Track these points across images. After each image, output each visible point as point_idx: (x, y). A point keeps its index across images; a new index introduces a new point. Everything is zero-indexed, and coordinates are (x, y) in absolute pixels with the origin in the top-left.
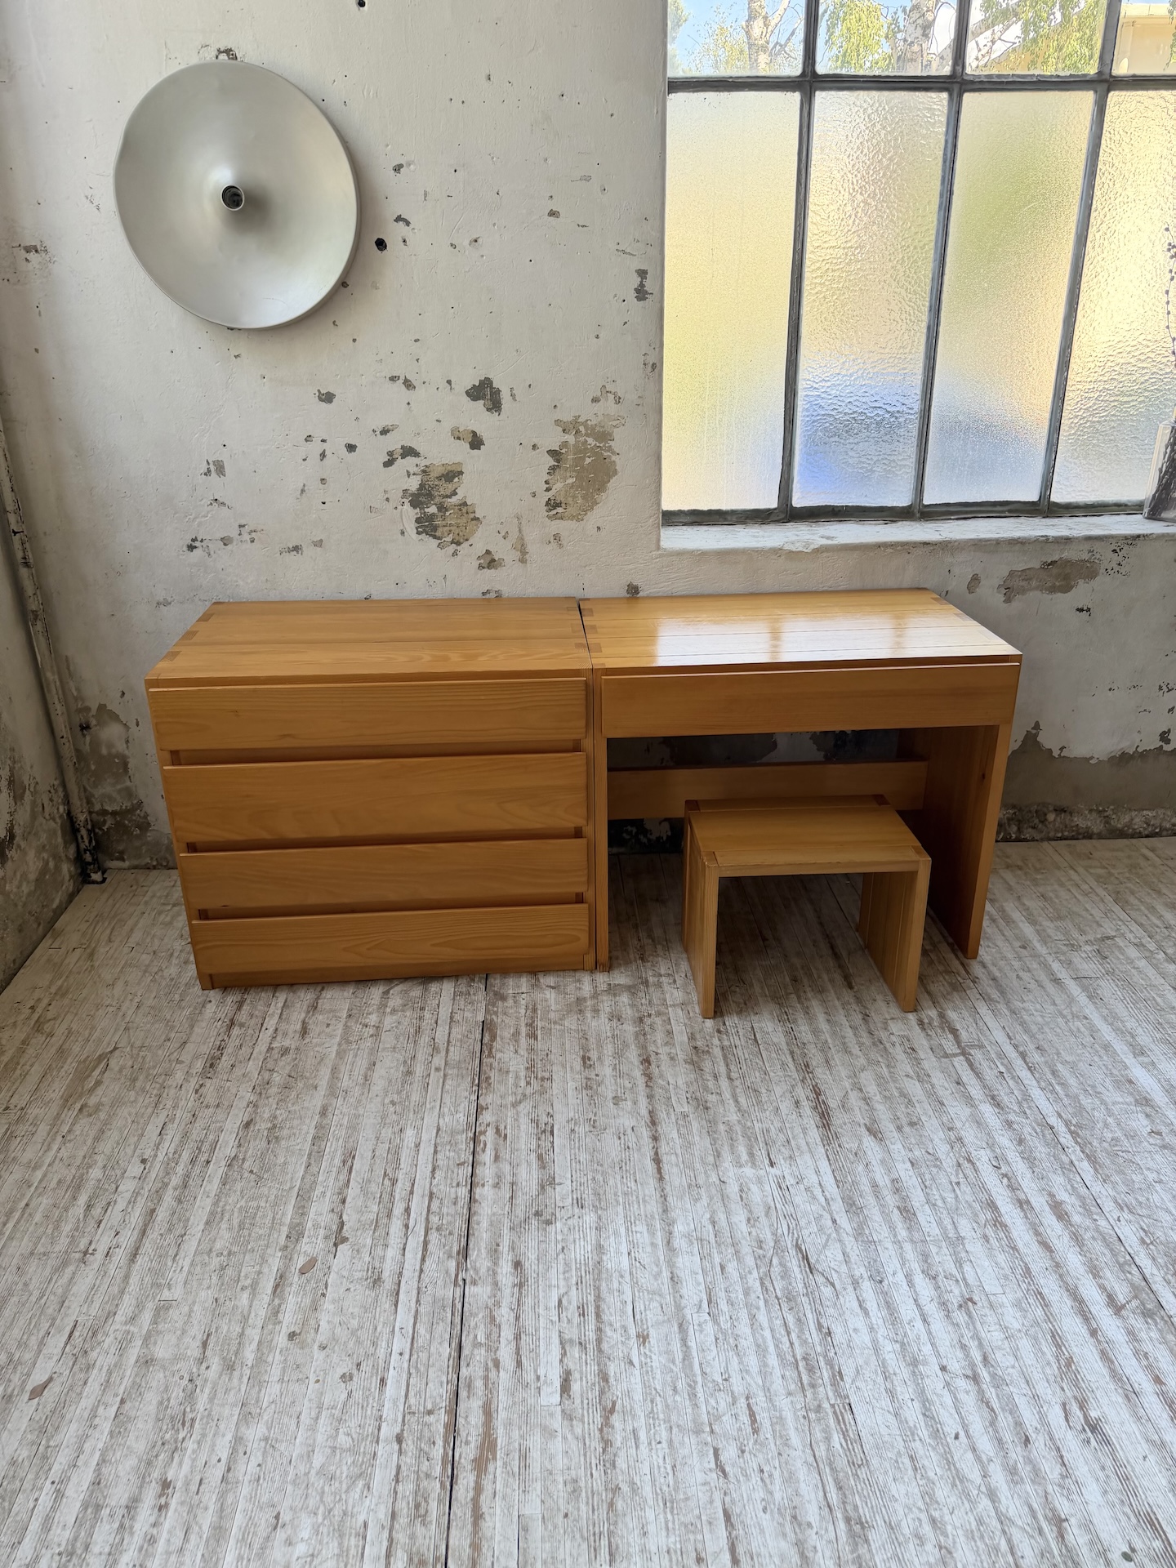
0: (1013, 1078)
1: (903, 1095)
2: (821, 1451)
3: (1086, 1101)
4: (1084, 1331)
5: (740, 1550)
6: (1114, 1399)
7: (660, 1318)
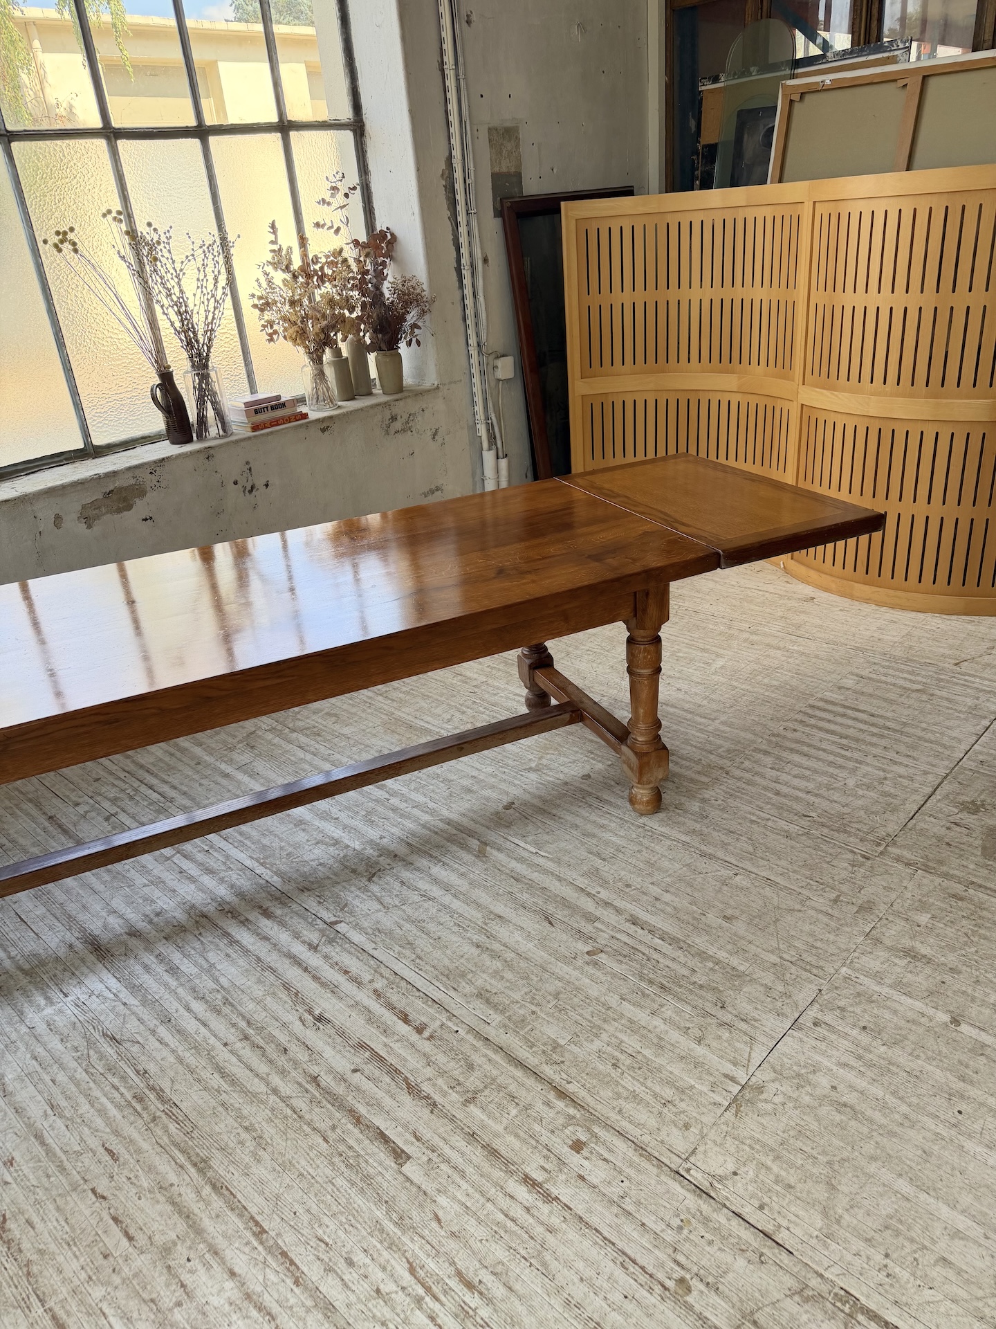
0: (216, 850)
1: (146, 900)
2: (165, 1140)
3: (265, 841)
4: (300, 972)
5: (131, 1231)
7: (18, 1141)
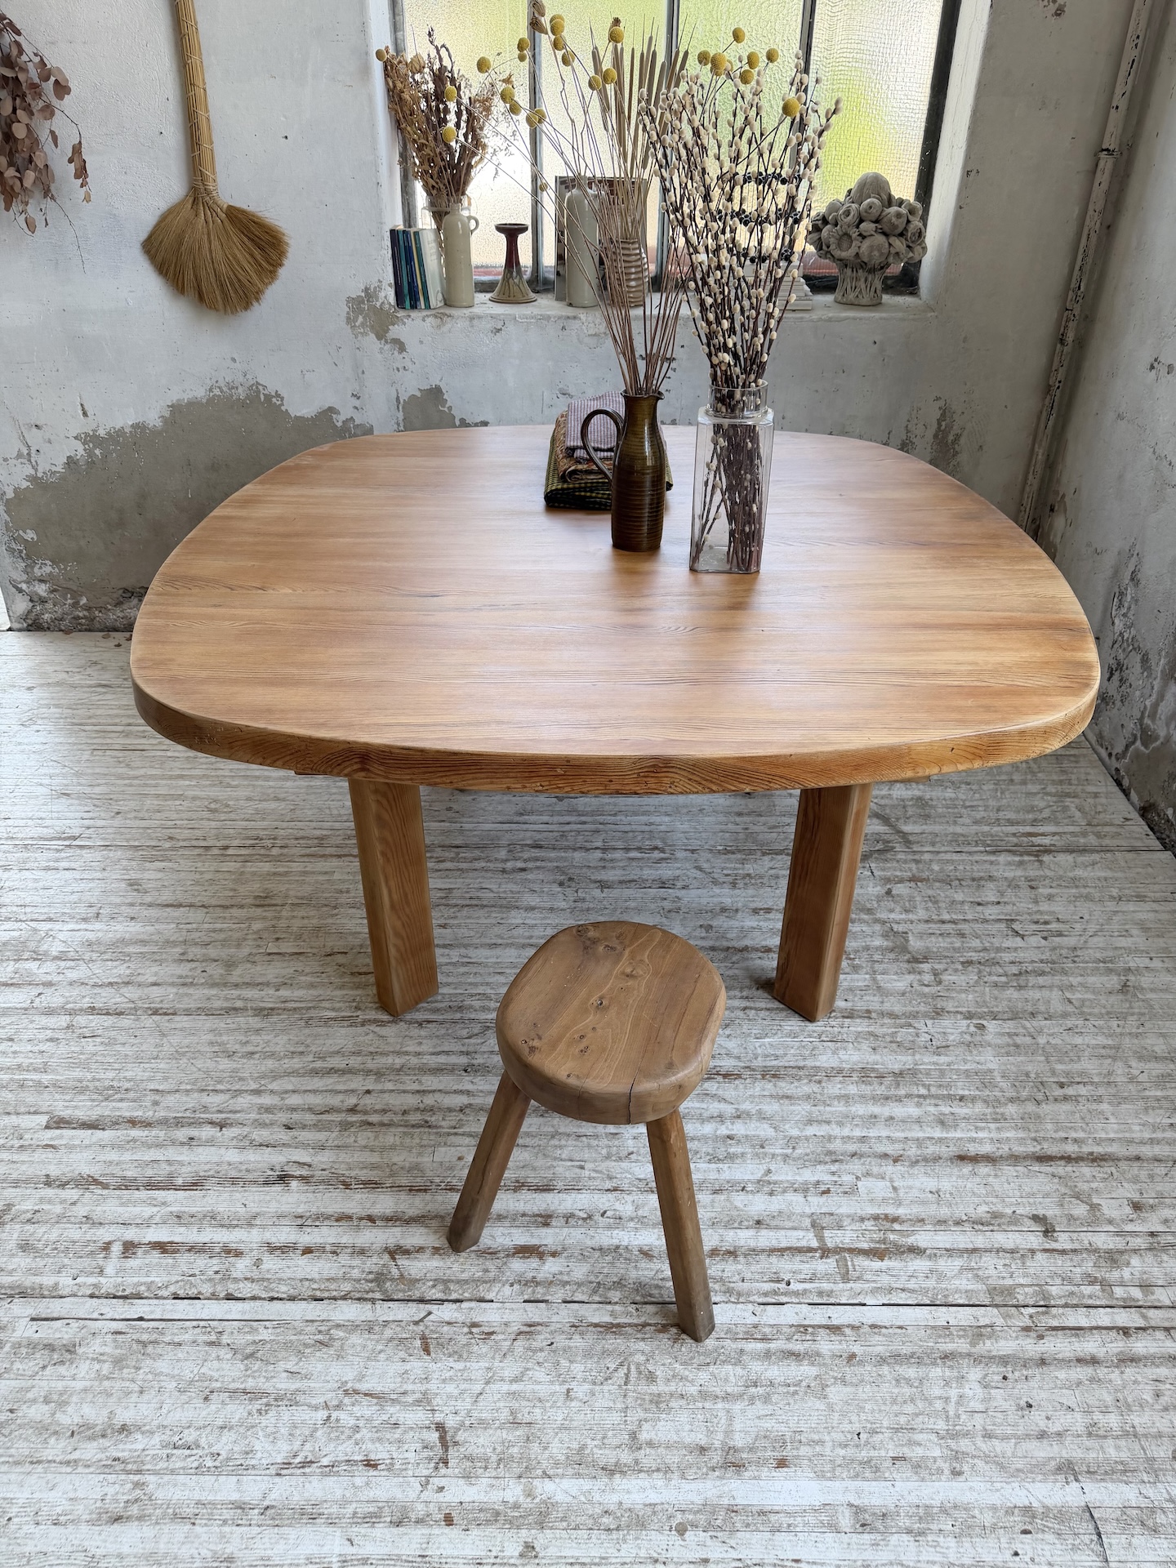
6: (302, 1206)
